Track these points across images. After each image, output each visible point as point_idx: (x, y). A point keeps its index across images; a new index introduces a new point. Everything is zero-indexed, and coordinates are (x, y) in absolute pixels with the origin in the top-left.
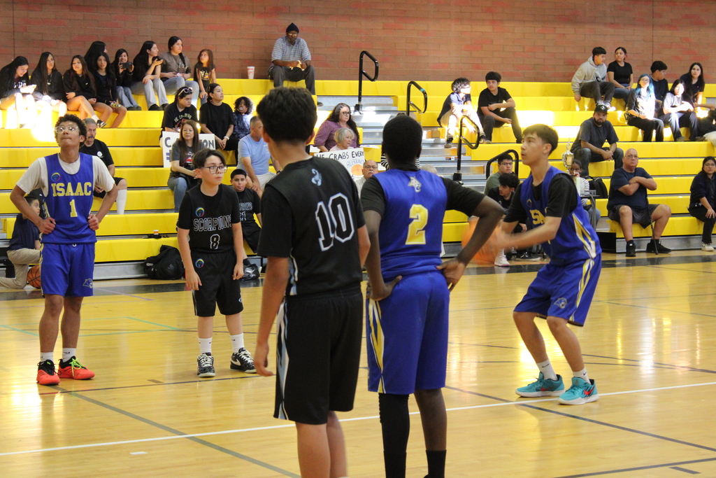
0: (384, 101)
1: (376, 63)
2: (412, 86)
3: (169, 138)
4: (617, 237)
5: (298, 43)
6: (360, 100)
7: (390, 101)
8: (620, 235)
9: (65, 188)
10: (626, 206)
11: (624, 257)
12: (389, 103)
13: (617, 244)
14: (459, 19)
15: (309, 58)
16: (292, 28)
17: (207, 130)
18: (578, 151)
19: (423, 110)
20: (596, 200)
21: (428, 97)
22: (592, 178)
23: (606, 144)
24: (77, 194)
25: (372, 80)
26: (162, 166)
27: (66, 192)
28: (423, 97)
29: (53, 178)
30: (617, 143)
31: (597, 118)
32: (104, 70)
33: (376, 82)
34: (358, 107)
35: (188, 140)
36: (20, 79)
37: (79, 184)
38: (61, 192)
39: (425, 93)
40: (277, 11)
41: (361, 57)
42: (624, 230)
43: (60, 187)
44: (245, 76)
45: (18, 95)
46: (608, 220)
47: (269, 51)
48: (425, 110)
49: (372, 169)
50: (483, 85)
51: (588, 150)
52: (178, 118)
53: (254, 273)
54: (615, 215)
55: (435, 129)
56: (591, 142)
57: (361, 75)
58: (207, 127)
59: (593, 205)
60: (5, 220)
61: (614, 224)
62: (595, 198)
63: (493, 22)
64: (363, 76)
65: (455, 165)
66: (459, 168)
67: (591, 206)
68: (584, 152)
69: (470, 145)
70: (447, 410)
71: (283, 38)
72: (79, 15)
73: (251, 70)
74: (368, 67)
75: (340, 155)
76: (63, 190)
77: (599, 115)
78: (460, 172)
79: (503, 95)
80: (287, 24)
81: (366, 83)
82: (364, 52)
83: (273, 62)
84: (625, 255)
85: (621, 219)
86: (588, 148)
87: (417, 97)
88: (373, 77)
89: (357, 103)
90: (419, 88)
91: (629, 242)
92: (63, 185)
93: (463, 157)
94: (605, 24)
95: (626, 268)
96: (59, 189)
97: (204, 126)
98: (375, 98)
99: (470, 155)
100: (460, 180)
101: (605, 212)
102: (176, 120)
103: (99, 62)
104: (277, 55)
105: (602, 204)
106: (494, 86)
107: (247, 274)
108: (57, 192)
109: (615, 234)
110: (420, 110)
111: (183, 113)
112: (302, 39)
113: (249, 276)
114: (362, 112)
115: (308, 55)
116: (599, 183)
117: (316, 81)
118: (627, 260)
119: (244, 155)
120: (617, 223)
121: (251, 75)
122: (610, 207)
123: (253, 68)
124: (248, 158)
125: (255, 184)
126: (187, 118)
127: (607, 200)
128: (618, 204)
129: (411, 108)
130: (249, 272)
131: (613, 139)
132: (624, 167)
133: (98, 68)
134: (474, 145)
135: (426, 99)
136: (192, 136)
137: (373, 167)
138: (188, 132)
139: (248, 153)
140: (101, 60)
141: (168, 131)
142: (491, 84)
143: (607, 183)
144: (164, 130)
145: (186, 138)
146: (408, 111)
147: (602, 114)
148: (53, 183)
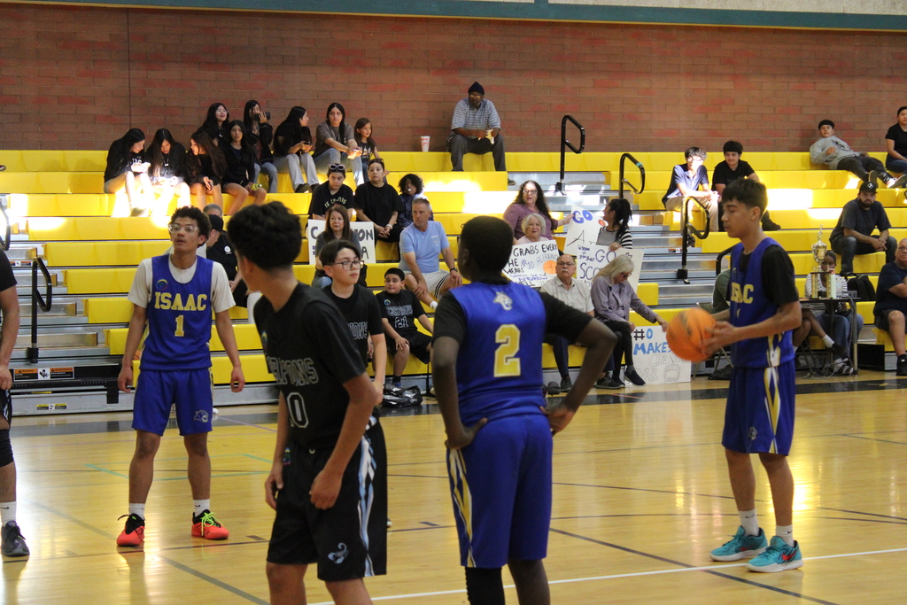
0: (594, 177)
1: (581, 131)
2: (627, 159)
3: (316, 228)
4: (886, 350)
5: (484, 107)
6: (562, 177)
7: (602, 178)
8: (889, 348)
9: (172, 300)
10: (897, 312)
11: (892, 377)
12: (601, 180)
13: (886, 359)
14: (691, 74)
15: (498, 125)
16: (476, 88)
17: (365, 217)
18: (841, 240)
19: (640, 190)
20: (858, 303)
21: (646, 172)
22: (855, 275)
23: (876, 232)
24: (187, 309)
25: (577, 152)
26: (308, 263)
27: (172, 305)
28: (640, 172)
29: (159, 285)
30: (889, 230)
31: (863, 199)
32: (239, 143)
33: (583, 154)
34: (559, 187)
35: (337, 231)
36: (135, 156)
37: (191, 296)
38: (166, 304)
39: (642, 169)
40: (459, 65)
41: (564, 122)
42: (894, 342)
43: (166, 298)
44: (418, 148)
45: (130, 175)
46: (875, 329)
47: (449, 117)
48: (642, 189)
49: (566, 266)
50: (719, 157)
51: (853, 239)
52: (330, 203)
53: (414, 397)
54: (883, 322)
55: (657, 214)
56: (856, 229)
57: (564, 146)
58: (364, 213)
59: (853, 310)
60: (108, 332)
61: (881, 334)
62: (856, 301)
63: (734, 76)
64: (566, 147)
65: (680, 259)
66: (684, 262)
67: (850, 311)
68: (848, 241)
69: (697, 233)
70: (549, 582)
71: (465, 100)
72: (211, 74)
73: (426, 140)
74: (572, 135)
75: (527, 250)
76: (168, 302)
77: (866, 195)
78: (687, 268)
79: (745, 168)
80: (471, 84)
81: (569, 155)
82: (567, 117)
83: (453, 130)
84: (895, 373)
85: (891, 327)
86: (853, 237)
87: (632, 172)
88: (578, 148)
89: (559, 181)
90: (635, 162)
91: (900, 357)
92: (169, 295)
93: (690, 249)
94: (881, 77)
95: (896, 390)
96: (164, 301)
97: (361, 212)
98: (583, 175)
99: (700, 246)
100: (686, 278)
101: (870, 318)
102: (327, 204)
103: (233, 133)
104: (458, 122)
105: (866, 309)
106: (734, 159)
107: (406, 400)
108: (161, 303)
109: (883, 347)
110: (636, 190)
111: (336, 196)
112: (488, 101)
113: (409, 401)
114: (564, 193)
115: (496, 120)
116: (864, 281)
117: (506, 154)
118: (898, 380)
119: (407, 250)
120: (885, 332)
121: (426, 147)
122: (877, 312)
123: (428, 138)
124: (412, 254)
125: (420, 285)
126: (341, 203)
127: (874, 303)
128: (886, 309)
129: (626, 187)
130: (409, 396)
131: (884, 224)
132: (896, 261)
133: (231, 140)
134: (703, 234)
135: (643, 176)
136: (342, 227)
137: (568, 264)
138: (337, 221)
139: (412, 247)
140: (236, 130)
141: (316, 219)
142: (731, 157)
143: (874, 280)
144: (311, 218)
145: (335, 229)
146: (621, 191)
147: (869, 194)
148: (158, 291)
